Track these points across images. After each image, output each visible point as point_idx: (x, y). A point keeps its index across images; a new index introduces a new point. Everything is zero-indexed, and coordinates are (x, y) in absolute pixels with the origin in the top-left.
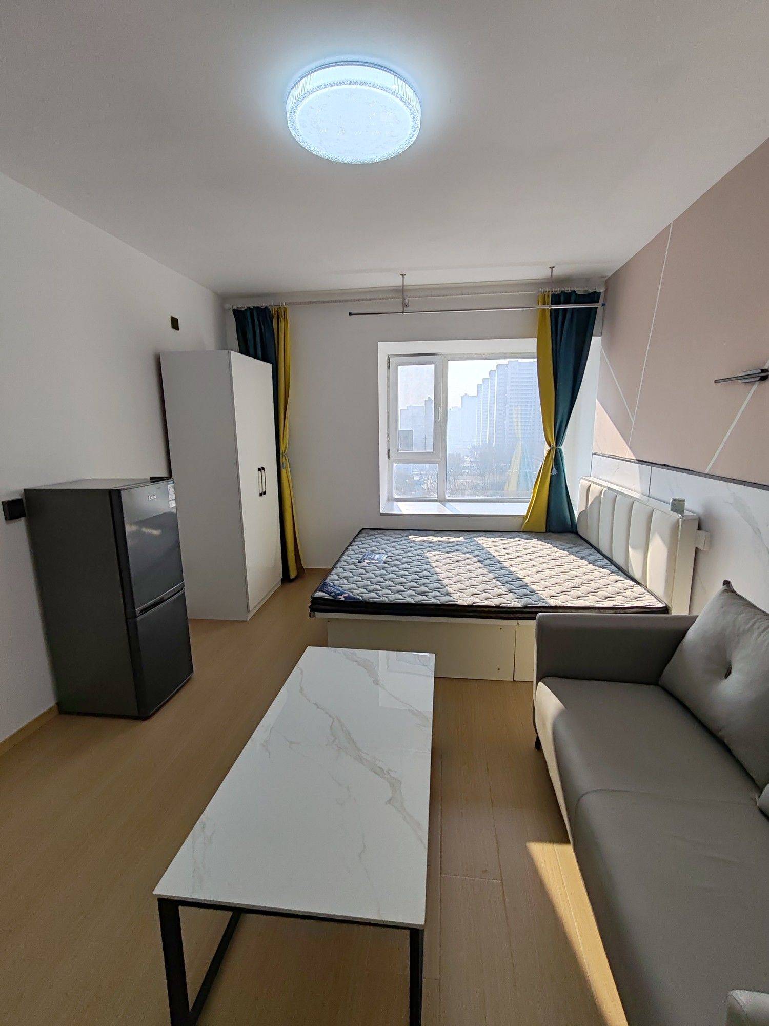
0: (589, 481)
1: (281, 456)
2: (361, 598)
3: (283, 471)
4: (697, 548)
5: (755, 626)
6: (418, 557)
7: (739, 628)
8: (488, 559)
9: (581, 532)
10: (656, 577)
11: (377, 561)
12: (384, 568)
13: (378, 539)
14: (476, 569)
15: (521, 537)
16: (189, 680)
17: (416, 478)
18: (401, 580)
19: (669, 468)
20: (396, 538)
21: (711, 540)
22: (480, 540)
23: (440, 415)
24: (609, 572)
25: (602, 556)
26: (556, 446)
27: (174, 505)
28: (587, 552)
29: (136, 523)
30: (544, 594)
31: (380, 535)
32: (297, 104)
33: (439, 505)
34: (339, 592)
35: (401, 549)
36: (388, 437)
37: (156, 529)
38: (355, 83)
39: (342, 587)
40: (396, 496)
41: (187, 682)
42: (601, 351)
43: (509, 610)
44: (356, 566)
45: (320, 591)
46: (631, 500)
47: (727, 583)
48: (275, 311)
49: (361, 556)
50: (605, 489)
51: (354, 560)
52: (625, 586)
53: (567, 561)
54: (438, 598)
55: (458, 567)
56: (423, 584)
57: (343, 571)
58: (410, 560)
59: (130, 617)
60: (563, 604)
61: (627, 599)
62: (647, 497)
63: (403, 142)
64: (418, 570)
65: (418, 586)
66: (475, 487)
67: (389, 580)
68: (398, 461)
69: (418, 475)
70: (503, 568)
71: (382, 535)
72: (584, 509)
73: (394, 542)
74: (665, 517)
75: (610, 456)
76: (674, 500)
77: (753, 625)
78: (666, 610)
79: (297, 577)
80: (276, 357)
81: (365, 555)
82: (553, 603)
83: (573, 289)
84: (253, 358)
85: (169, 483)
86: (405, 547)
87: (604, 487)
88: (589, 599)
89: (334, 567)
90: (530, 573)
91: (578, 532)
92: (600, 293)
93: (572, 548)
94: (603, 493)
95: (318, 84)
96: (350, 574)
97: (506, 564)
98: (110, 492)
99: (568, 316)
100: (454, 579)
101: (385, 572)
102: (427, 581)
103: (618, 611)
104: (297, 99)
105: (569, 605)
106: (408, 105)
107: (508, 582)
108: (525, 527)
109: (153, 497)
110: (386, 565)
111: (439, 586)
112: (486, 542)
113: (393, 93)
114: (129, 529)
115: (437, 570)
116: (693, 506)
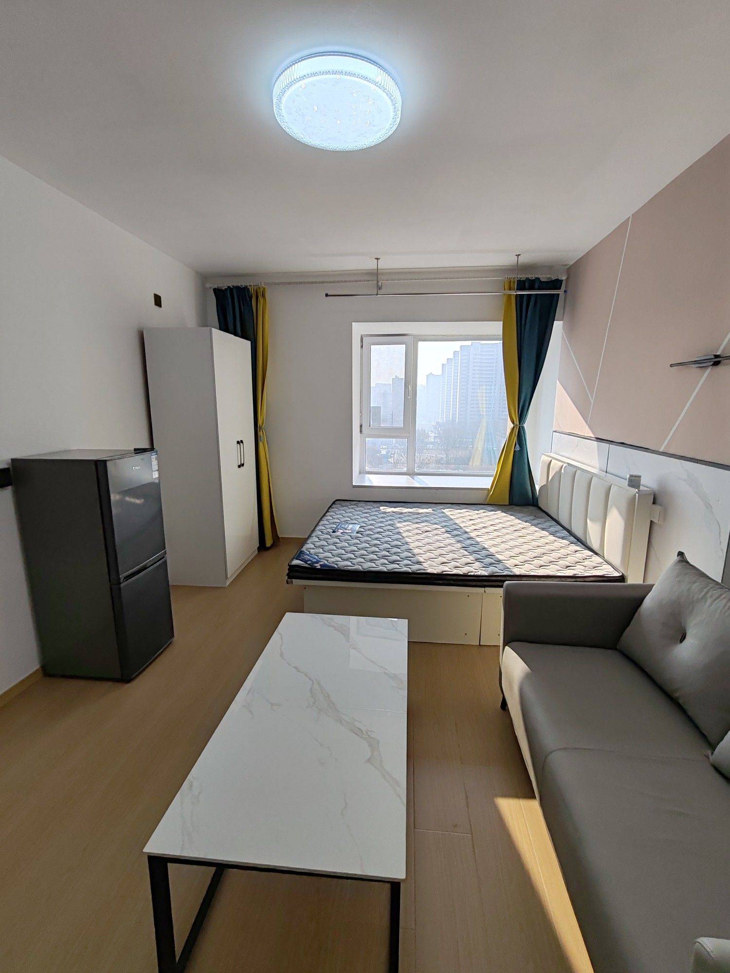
0: (551, 457)
1: (258, 429)
2: (336, 566)
3: (261, 444)
4: (651, 521)
5: (709, 594)
6: (389, 527)
7: (693, 597)
8: (456, 529)
9: (541, 505)
10: (613, 550)
11: (350, 531)
12: (357, 538)
13: (351, 510)
14: (445, 539)
15: (486, 509)
16: (170, 643)
17: (384, 452)
18: (374, 549)
19: (626, 445)
20: (368, 509)
21: (665, 514)
22: (447, 512)
23: (411, 394)
24: (569, 543)
25: (562, 528)
26: (519, 424)
27: (157, 476)
28: (548, 524)
29: (119, 493)
30: (509, 563)
31: (353, 506)
32: (283, 92)
33: (408, 479)
34: (315, 560)
35: (373, 520)
36: (361, 413)
37: (138, 497)
38: (341, 73)
39: (318, 556)
40: (367, 469)
41: (169, 645)
42: (563, 336)
43: (476, 578)
44: (330, 535)
45: (297, 559)
46: (590, 476)
47: (681, 554)
48: (254, 291)
49: (335, 526)
50: (565, 465)
51: (328, 530)
52: (583, 555)
53: (529, 532)
54: (409, 566)
55: (427, 537)
56: (395, 553)
57: (318, 541)
58: (382, 530)
59: (115, 585)
60: (527, 573)
61: (587, 569)
62: (605, 473)
63: (384, 131)
64: (390, 540)
65: (390, 555)
66: (438, 462)
67: (362, 549)
68: (370, 436)
69: (385, 449)
70: (469, 538)
71: (354, 506)
72: (544, 483)
73: (366, 513)
74: (622, 492)
75: (570, 434)
76: (631, 476)
77: (706, 593)
78: (622, 579)
79: (273, 546)
80: (254, 335)
81: (338, 525)
82: (517, 571)
83: (537, 276)
84: (233, 335)
85: (153, 454)
86: (376, 518)
87: (564, 462)
88: (551, 568)
89: (310, 536)
90: (495, 543)
91: (539, 506)
92: (562, 280)
93: (534, 520)
94: (563, 468)
95: (305, 73)
96: (325, 543)
97: (472, 535)
98: (97, 463)
99: (533, 300)
100: (425, 549)
101: (358, 542)
102: (399, 550)
103: (578, 579)
104: (284, 87)
105: (532, 574)
106: (390, 96)
107: (474, 552)
108: (490, 500)
109: (137, 468)
110: (359, 535)
111: (410, 555)
112: (453, 513)
113: (376, 83)
114: (114, 497)
115: (408, 540)
116: (648, 482)
